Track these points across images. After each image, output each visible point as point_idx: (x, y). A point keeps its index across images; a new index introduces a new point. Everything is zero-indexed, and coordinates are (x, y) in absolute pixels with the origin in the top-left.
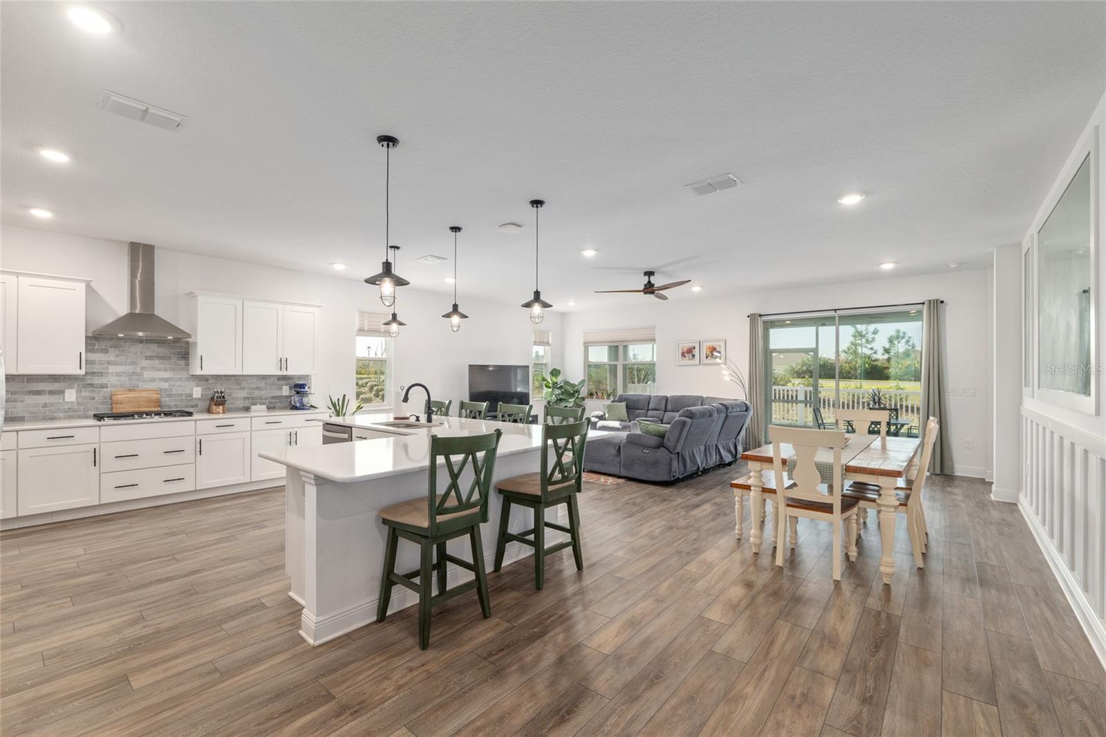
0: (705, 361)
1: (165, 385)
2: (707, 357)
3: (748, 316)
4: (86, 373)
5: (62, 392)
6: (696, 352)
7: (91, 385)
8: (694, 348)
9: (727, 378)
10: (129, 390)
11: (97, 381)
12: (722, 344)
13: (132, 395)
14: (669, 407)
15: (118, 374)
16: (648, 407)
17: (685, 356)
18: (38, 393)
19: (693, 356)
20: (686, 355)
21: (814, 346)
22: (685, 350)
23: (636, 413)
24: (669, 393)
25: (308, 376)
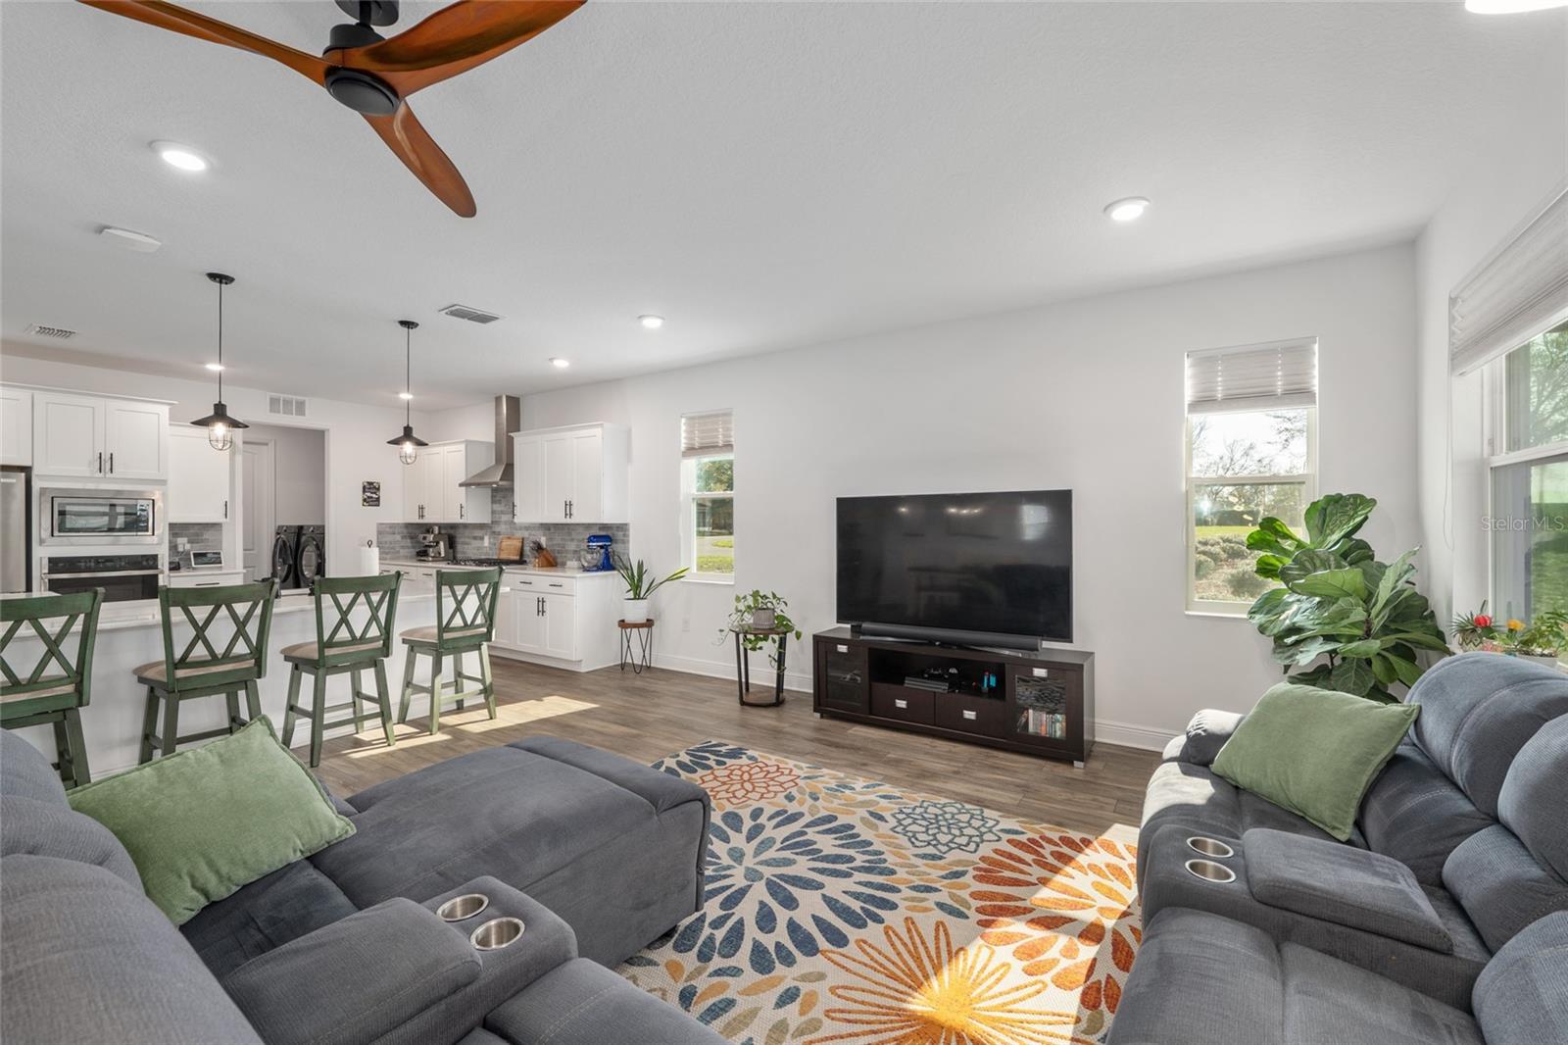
1: (526, 534)
4: (492, 522)
5: (482, 538)
7: (494, 532)
10: (509, 538)
11: (497, 529)
13: (509, 542)
15: (506, 523)
18: (475, 538)
25: (626, 524)
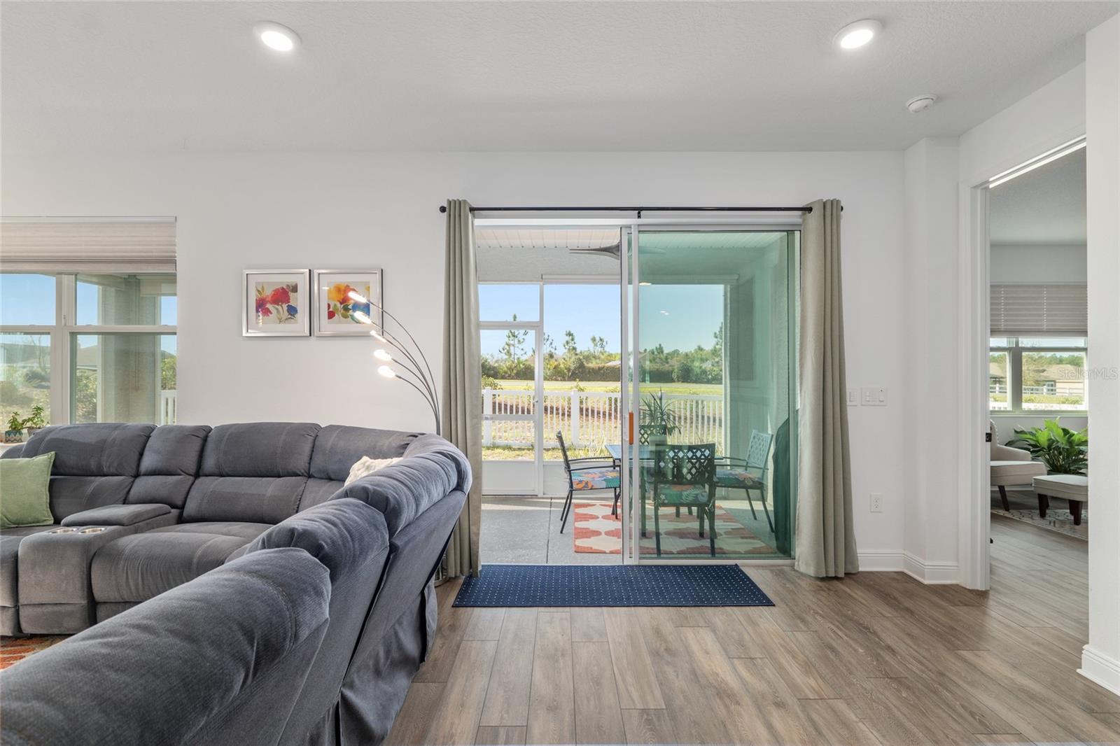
0: (327, 326)
2: (331, 315)
3: (443, 209)
6: (300, 300)
8: (295, 289)
9: (387, 372)
12: (374, 280)
14: (210, 463)
16: (138, 465)
17: (267, 312)
19: (292, 311)
20: (269, 306)
21: (537, 319)
22: (268, 292)
23: (90, 489)
24: (216, 416)
